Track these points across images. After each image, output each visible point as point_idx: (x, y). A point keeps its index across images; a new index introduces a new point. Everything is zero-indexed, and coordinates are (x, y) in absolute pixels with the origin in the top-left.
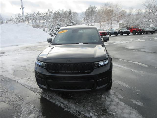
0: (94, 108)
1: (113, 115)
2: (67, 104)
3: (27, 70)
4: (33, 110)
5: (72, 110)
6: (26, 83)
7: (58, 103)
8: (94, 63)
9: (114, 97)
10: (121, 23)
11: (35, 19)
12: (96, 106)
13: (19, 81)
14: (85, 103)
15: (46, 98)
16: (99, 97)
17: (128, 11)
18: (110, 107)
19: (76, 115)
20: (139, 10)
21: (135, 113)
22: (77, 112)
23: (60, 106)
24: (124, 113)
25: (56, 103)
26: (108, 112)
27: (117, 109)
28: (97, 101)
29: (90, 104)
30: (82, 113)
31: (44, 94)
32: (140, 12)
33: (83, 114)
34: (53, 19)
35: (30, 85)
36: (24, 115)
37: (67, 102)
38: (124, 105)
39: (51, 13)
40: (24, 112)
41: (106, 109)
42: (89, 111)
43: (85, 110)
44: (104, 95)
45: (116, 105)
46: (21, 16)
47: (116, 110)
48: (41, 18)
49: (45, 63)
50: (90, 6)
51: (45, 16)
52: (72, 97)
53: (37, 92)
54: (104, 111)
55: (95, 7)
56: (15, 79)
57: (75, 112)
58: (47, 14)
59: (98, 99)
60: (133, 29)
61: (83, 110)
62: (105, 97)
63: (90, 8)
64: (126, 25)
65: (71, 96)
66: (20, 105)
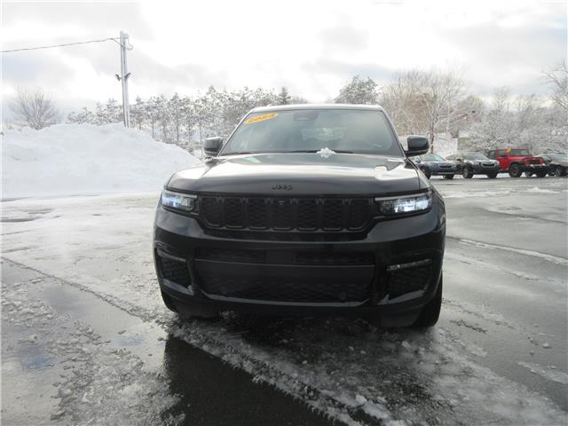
0: (372, 382)
1: (451, 407)
2: (267, 363)
3: (122, 259)
4: (134, 373)
5: (285, 383)
6: (116, 294)
7: (231, 357)
8: (377, 199)
9: (451, 350)
10: (464, 139)
11: (162, 118)
12: (378, 374)
13: (93, 287)
14: (334, 362)
15: (185, 339)
16: (392, 346)
17: (489, 102)
18: (436, 381)
19: (301, 398)
20: (532, 96)
21: (539, 407)
22: (303, 388)
23: (239, 365)
24: (495, 402)
25: (225, 358)
26: (429, 396)
27: (463, 388)
28: (385, 359)
29: (356, 367)
30: (325, 392)
31: (180, 327)
32: (536, 104)
33: (327, 396)
34: (222, 120)
35: (130, 301)
36: (102, 385)
37: (267, 356)
38: (494, 378)
39: (218, 101)
40: (100, 378)
41: (421, 385)
42: (353, 390)
43: (338, 384)
44: (410, 342)
45: (459, 376)
46: (116, 107)
47: (461, 392)
48: (183, 114)
49: (196, 197)
50: (355, 78)
51: (198, 108)
52: (285, 341)
53: (154, 320)
54: (412, 392)
55: (370, 82)
56: (78, 281)
57: (298, 388)
58: (205, 101)
59: (389, 352)
60: (510, 158)
61: (327, 385)
62: (415, 347)
63: (353, 86)
64: (484, 145)
65: (282, 339)
66: (89, 354)
